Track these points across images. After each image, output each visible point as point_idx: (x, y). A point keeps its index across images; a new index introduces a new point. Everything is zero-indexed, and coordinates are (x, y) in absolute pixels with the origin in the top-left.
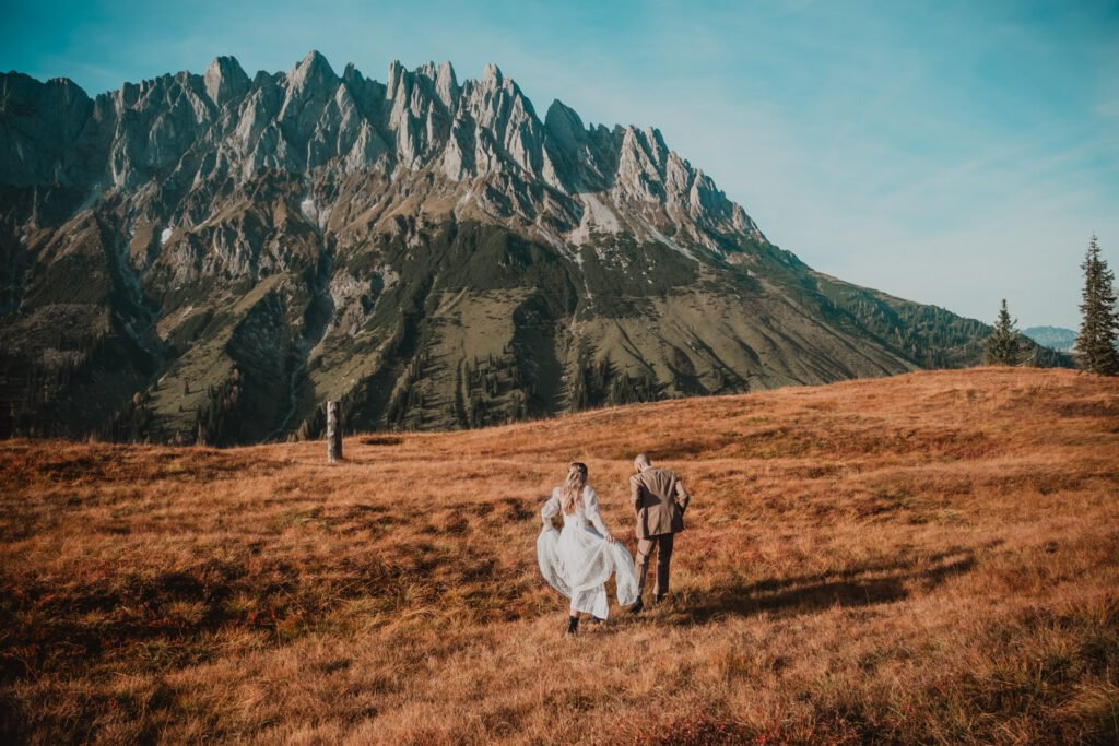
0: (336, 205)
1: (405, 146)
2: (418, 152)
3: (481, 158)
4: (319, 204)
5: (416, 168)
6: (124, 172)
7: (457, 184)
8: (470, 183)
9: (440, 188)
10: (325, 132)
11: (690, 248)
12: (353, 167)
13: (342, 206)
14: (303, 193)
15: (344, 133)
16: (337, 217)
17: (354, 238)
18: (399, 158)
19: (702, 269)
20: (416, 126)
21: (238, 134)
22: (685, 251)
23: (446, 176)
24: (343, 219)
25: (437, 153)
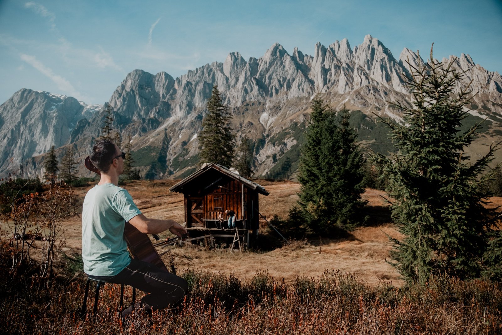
0: (279, 114)
1: (319, 81)
2: (325, 83)
3: (357, 79)
4: (271, 115)
5: (324, 91)
6: (183, 110)
7: (342, 95)
8: (349, 93)
9: (333, 98)
10: (279, 81)
11: (487, 115)
12: (292, 96)
13: (282, 115)
14: (264, 111)
15: (289, 80)
16: (279, 120)
17: (282, 128)
18: (316, 88)
19: (494, 124)
20: (325, 71)
21: (237, 87)
22: (484, 117)
23: (337, 92)
24: (281, 121)
25: (335, 83)
